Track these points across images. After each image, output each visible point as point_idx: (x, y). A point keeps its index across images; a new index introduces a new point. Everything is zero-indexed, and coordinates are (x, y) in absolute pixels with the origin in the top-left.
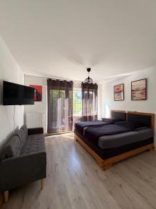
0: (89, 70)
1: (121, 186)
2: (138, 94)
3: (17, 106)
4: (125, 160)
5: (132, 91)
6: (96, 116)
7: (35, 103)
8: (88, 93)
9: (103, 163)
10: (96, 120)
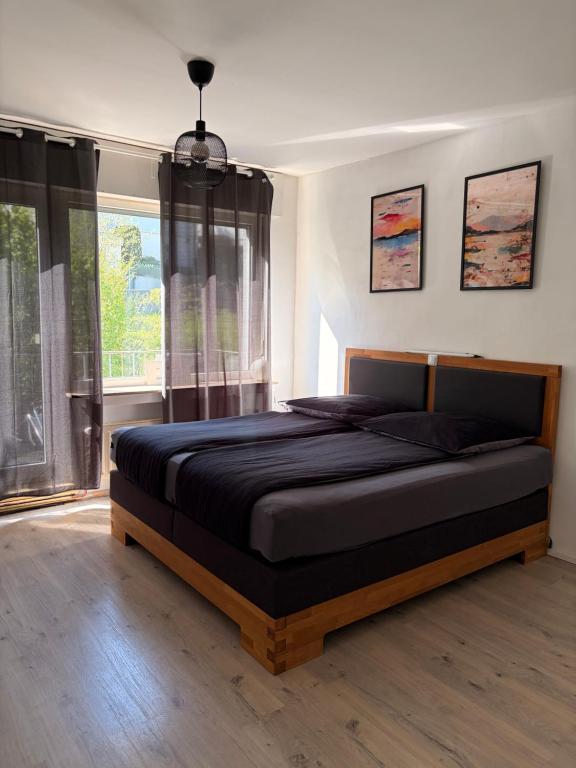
1: (353, 725)
2: (492, 255)
4: (398, 609)
5: (467, 231)
6: (261, 389)
8: (208, 238)
9: (270, 633)
10: (262, 410)
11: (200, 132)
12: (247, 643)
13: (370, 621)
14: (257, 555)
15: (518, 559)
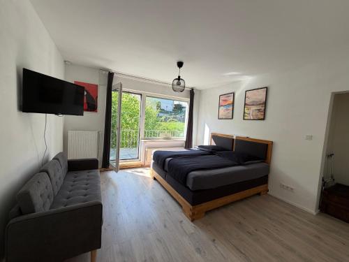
0: (180, 64)
3: (51, 117)
4: (225, 206)
5: (245, 104)
7: (85, 113)
9: (191, 210)
11: (179, 78)
12: (184, 211)
13: (218, 209)
14: (188, 188)
15: (259, 194)
